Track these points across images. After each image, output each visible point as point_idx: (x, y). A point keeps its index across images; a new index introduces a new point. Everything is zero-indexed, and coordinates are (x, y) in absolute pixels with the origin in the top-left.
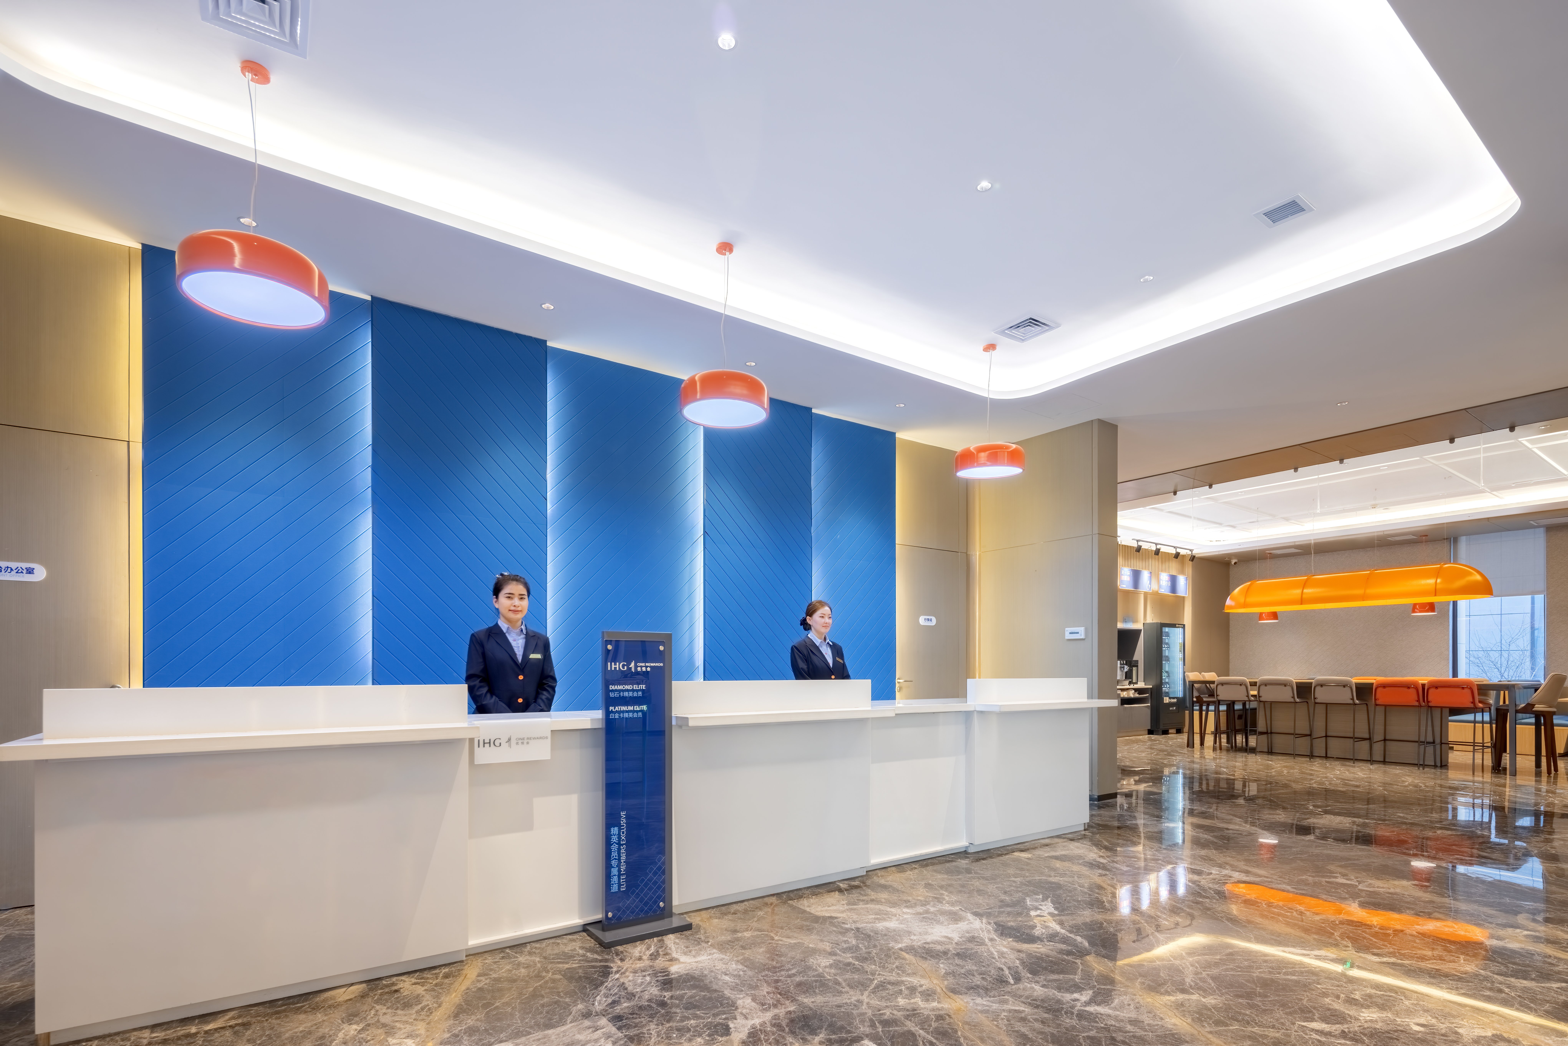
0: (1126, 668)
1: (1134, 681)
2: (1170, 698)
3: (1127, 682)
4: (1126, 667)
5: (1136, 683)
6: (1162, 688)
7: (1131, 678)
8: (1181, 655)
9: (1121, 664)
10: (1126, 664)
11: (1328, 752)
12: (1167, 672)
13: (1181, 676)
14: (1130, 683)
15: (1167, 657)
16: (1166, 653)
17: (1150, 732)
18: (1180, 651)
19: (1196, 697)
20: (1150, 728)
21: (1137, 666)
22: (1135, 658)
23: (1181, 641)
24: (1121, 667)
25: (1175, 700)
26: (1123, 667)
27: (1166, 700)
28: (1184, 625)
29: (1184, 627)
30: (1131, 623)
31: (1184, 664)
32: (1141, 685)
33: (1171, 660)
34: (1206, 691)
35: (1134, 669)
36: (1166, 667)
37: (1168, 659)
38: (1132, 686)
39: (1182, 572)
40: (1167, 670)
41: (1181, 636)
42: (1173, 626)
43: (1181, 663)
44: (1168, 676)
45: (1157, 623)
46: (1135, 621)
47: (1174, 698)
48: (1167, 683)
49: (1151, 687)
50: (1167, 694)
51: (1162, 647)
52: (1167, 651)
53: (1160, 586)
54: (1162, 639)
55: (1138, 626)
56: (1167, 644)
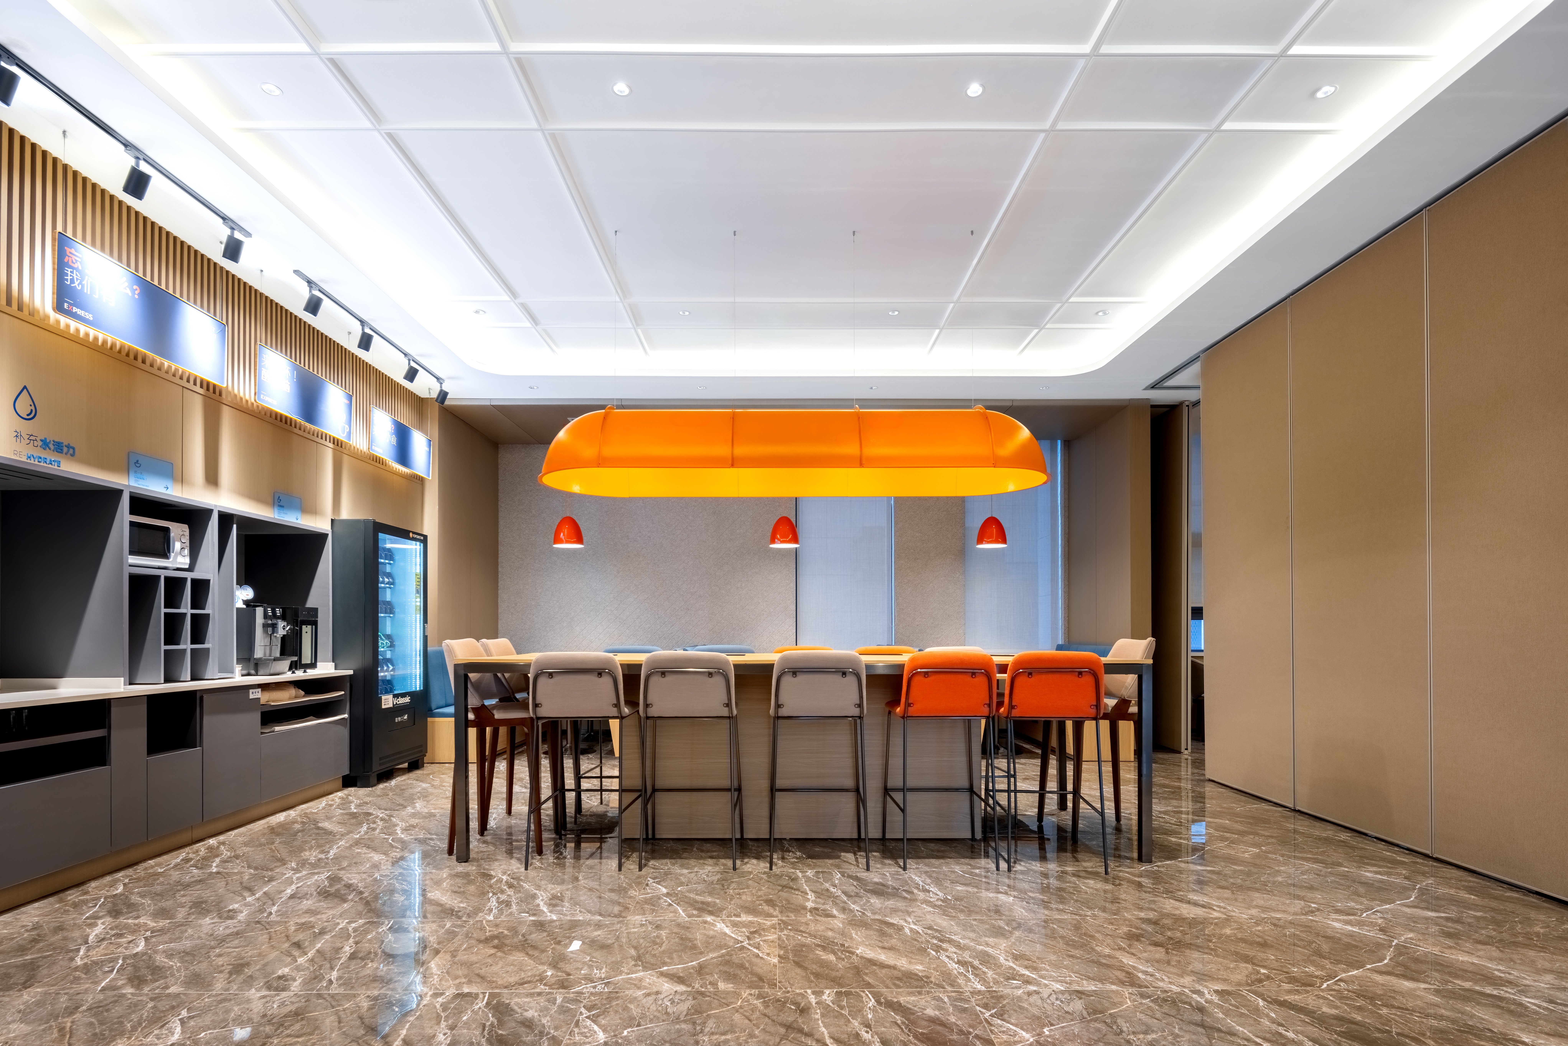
0: (283, 629)
1: (307, 658)
2: (396, 696)
3: (285, 664)
4: (281, 624)
5: (313, 665)
6: (377, 672)
7: (298, 652)
8: (418, 602)
9: (266, 616)
10: (283, 617)
11: (776, 827)
12: (388, 637)
13: (418, 645)
14: (294, 667)
15: (389, 603)
16: (387, 595)
17: (348, 782)
18: (418, 592)
19: (476, 710)
20: (347, 772)
21: (314, 623)
22: (310, 604)
23: (419, 569)
24: (265, 626)
25: (407, 700)
26: (274, 626)
27: (387, 701)
28: (425, 537)
29: (424, 540)
30: (299, 515)
31: (425, 620)
32: (325, 669)
33: (397, 610)
34: (494, 688)
35: (307, 630)
36: (387, 625)
37: (390, 608)
38: (300, 675)
39: (421, 427)
40: (388, 631)
41: (419, 560)
42: (403, 534)
43: (419, 617)
44: (392, 646)
45: (365, 522)
46: (309, 508)
47: (403, 695)
48: (390, 661)
49: (351, 672)
50: (389, 685)
51: (377, 582)
52: (388, 591)
53: (370, 441)
54: (376, 564)
55: (321, 524)
56: (389, 575)
